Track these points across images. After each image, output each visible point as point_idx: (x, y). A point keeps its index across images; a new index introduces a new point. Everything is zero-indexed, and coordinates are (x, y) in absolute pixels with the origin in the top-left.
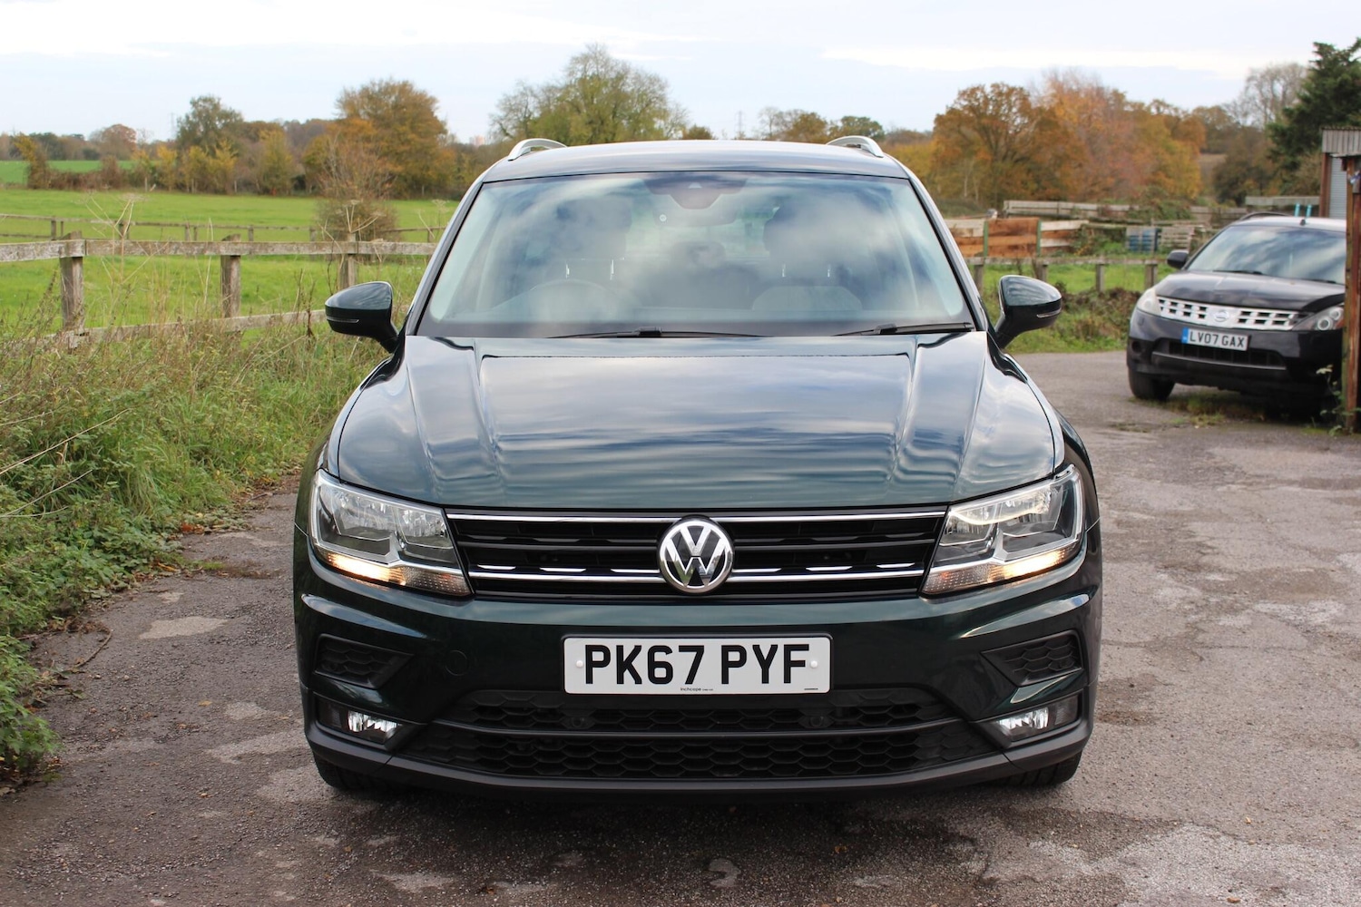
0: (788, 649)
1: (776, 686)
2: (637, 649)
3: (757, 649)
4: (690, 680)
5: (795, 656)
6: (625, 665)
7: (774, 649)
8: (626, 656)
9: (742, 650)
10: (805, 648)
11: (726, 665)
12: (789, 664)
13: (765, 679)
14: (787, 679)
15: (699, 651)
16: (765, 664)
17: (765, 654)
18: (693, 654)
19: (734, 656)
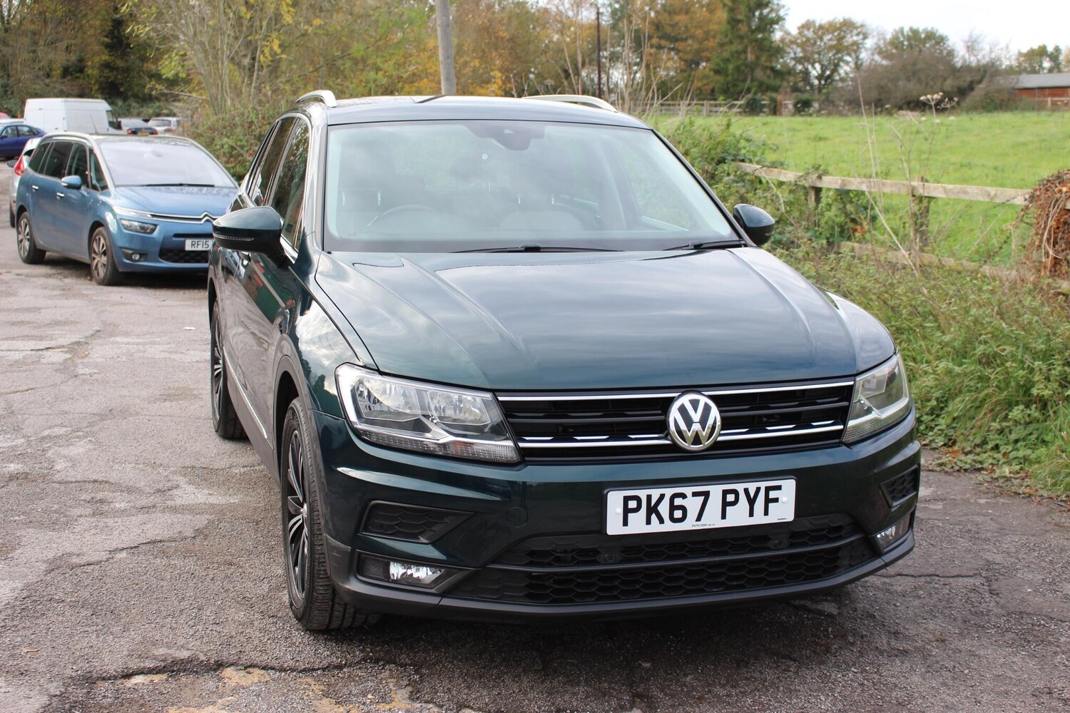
6: (652, 510)
9: (735, 492)
16: (752, 502)
17: (752, 494)
19: (731, 498)
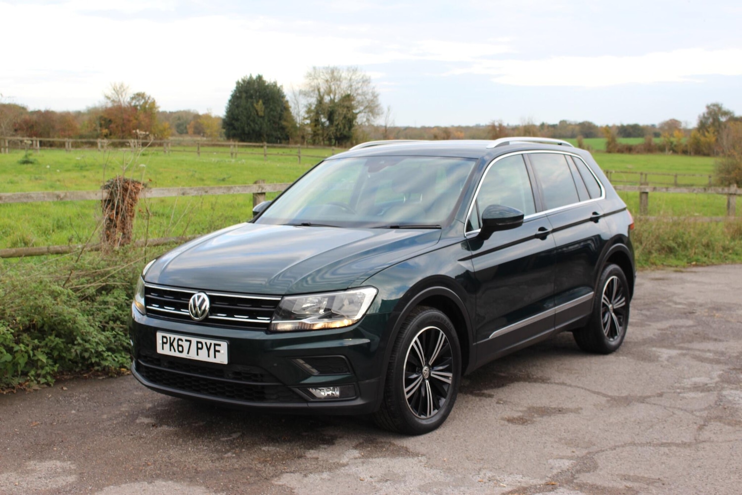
0: (215, 345)
1: (211, 359)
2: (174, 339)
3: (206, 343)
4: (188, 353)
5: (217, 348)
6: (171, 345)
7: (211, 344)
8: (172, 341)
10: (219, 345)
11: (198, 348)
12: (216, 351)
13: (209, 356)
14: (215, 357)
15: (190, 341)
16: (209, 350)
18: (188, 343)
